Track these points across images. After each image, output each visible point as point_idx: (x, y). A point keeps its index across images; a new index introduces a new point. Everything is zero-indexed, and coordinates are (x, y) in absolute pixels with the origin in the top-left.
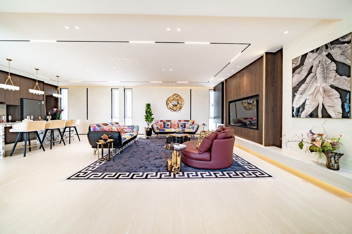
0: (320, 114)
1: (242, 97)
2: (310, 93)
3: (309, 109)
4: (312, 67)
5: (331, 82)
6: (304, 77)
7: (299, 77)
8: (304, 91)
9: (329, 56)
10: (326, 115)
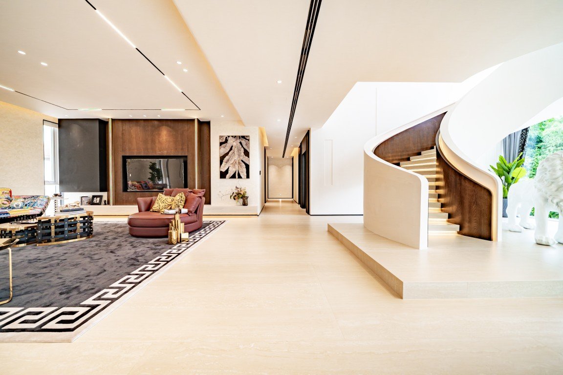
0: (237, 176)
1: (158, 154)
2: (231, 163)
3: (230, 174)
4: (232, 146)
5: (241, 158)
6: (227, 151)
7: (224, 150)
8: (228, 160)
9: (241, 143)
10: (240, 177)
